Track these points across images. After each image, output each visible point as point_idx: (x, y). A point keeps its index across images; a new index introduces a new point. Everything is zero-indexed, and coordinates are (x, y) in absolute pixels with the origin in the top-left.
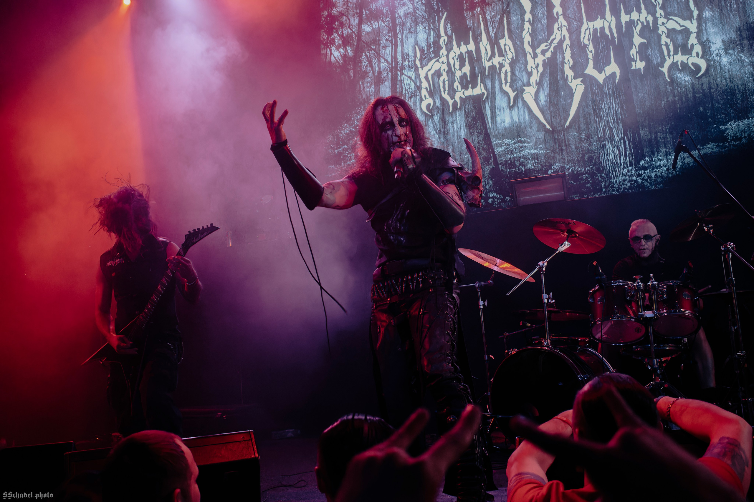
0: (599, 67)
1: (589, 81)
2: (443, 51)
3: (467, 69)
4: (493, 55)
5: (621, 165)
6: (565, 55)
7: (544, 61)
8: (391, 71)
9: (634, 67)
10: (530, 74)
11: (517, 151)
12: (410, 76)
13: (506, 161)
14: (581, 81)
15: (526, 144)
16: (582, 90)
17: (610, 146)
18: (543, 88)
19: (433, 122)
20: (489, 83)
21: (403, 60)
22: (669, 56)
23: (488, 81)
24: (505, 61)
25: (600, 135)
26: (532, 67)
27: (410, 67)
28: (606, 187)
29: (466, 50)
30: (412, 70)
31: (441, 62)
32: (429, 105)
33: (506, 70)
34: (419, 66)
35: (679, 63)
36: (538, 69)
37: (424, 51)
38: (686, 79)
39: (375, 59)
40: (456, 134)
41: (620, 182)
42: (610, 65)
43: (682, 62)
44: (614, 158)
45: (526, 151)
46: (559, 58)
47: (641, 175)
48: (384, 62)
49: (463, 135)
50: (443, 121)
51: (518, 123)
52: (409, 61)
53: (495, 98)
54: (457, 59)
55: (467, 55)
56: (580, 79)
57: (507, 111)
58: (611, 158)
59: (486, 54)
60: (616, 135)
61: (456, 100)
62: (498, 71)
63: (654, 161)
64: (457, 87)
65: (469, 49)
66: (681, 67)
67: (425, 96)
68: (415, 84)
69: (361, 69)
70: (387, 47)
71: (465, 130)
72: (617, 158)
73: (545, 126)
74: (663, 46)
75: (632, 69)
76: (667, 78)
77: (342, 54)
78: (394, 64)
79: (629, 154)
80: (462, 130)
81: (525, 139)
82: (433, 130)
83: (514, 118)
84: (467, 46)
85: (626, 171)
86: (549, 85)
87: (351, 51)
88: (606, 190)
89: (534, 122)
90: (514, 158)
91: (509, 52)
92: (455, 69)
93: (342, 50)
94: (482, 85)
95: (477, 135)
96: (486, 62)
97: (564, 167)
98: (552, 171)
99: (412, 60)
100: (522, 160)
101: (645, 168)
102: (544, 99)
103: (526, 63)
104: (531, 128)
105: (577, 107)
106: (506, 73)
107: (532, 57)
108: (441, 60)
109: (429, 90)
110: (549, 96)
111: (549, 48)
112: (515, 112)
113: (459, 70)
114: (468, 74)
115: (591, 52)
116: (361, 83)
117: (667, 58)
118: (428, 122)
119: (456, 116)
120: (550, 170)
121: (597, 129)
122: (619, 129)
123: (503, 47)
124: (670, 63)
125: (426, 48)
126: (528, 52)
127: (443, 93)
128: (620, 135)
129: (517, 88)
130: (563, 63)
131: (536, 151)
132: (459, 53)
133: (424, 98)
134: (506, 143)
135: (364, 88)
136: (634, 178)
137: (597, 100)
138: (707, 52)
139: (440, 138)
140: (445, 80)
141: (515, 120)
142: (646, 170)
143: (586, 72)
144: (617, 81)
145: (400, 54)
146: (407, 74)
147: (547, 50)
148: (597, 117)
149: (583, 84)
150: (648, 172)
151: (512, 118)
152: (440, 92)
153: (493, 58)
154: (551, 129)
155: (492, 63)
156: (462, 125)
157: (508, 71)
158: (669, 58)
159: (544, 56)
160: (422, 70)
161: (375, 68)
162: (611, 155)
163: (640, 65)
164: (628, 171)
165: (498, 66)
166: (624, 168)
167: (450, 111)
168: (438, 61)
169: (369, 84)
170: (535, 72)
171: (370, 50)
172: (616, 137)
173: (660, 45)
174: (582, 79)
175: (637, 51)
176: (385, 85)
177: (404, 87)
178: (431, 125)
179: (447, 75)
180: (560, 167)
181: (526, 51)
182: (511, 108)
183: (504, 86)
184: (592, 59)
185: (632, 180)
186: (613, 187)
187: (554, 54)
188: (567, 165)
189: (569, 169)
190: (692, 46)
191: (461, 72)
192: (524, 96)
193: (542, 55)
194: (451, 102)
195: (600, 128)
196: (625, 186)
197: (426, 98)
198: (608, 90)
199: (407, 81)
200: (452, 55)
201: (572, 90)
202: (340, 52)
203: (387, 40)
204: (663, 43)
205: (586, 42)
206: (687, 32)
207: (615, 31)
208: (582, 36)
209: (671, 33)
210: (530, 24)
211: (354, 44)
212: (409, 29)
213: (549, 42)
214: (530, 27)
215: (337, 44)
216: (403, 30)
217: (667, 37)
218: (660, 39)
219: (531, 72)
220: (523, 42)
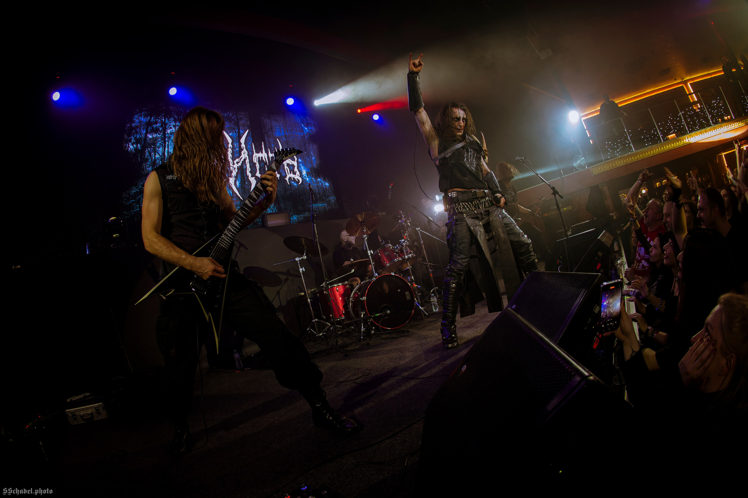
6: (247, 166)
7: (238, 167)
8: (161, 160)
10: (231, 172)
14: (255, 179)
16: (255, 183)
18: (238, 179)
22: (288, 174)
36: (235, 170)
38: (295, 184)
39: (153, 153)
43: (293, 177)
46: (245, 167)
48: (159, 155)
66: (293, 179)
69: (145, 157)
70: (160, 147)
73: (240, 198)
76: (288, 183)
78: (163, 157)
86: (240, 179)
87: (140, 146)
89: (235, 195)
93: (135, 146)
102: (239, 185)
110: (240, 183)
111: (240, 161)
115: (258, 167)
117: (287, 174)
124: (289, 177)
130: (246, 169)
138: (301, 175)
143: (256, 175)
145: (167, 152)
147: (239, 162)
154: (243, 200)
159: (238, 164)
161: (153, 157)
169: (148, 166)
170: (234, 171)
171: (150, 148)
173: (285, 169)
174: (255, 178)
181: (230, 161)
184: (258, 169)
187: (242, 164)
190: (296, 171)
193: (237, 164)
201: (250, 182)
202: (134, 146)
203: (160, 144)
204: (285, 168)
205: (256, 162)
206: (293, 166)
207: (267, 159)
208: (254, 159)
209: (288, 165)
210: (231, 149)
211: (142, 143)
212: (172, 140)
213: (240, 158)
214: (231, 151)
215: (132, 142)
216: (169, 140)
217: (287, 166)
218: (284, 167)
219: (232, 171)
220: (228, 157)
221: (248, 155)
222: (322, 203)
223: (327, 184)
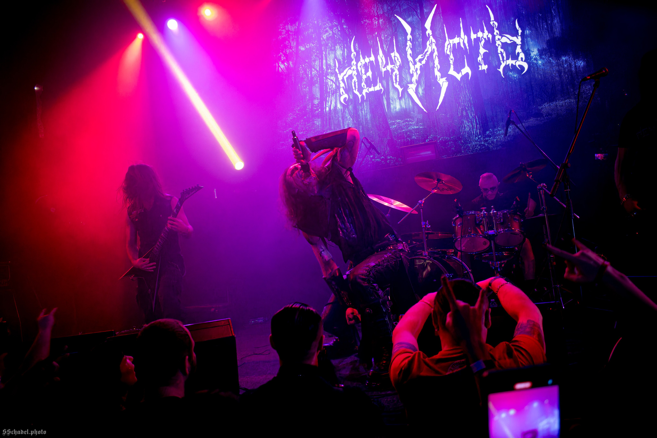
0: (458, 70)
1: (451, 79)
2: (354, 62)
3: (370, 74)
4: (387, 64)
5: (474, 134)
6: (435, 62)
7: (421, 66)
8: (319, 76)
9: (480, 69)
10: (412, 76)
11: (405, 128)
12: (332, 80)
13: (398, 135)
14: (446, 79)
15: (410, 123)
16: (447, 85)
17: (466, 122)
18: (421, 85)
19: (348, 110)
20: (384, 82)
21: (327, 69)
22: (503, 61)
23: (384, 81)
24: (395, 67)
25: (459, 115)
26: (413, 71)
27: (332, 74)
28: (464, 149)
29: (369, 61)
30: (333, 75)
31: (352, 69)
32: (345, 99)
33: (396, 74)
34: (338, 72)
35: (510, 65)
36: (417, 72)
37: (341, 62)
38: (515, 76)
39: (308, 69)
40: (364, 117)
41: (473, 146)
42: (465, 68)
43: (512, 64)
44: (469, 130)
45: (411, 127)
46: (431, 64)
47: (487, 140)
48: (315, 71)
49: (369, 118)
50: (355, 108)
51: (405, 109)
52: (331, 70)
53: (389, 93)
54: (363, 67)
55: (369, 64)
56: (445, 78)
57: (397, 101)
58: (467, 130)
59: (382, 64)
60: (470, 115)
61: (363, 94)
62: (391, 74)
63: (495, 131)
64: (364, 86)
65: (371, 60)
66: (511, 68)
67: (342, 92)
68: (336, 85)
69: (299, 76)
70: (316, 60)
71: (370, 115)
72: (471, 130)
73: (423, 110)
74: (499, 54)
75: (479, 70)
76: (502, 76)
77: (286, 66)
78: (321, 72)
79: (479, 127)
80: (368, 115)
81: (410, 119)
82: (349, 115)
83: (402, 105)
84: (369, 58)
85: (477, 138)
86: (424, 83)
87: (292, 64)
88: (464, 152)
89: (416, 107)
90: (403, 132)
91: (397, 61)
92: (362, 74)
93: (286, 64)
94: (380, 84)
95: (378, 118)
96: (382, 68)
97: (437, 138)
98: (429, 140)
99: (333, 68)
100: (408, 133)
101: (489, 136)
102: (422, 92)
103: (409, 68)
104: (414, 112)
105: (444, 97)
106: (396, 76)
107: (412, 64)
108: (352, 68)
109: (345, 88)
110: (425, 90)
111: (424, 58)
112: (403, 102)
113: (364, 75)
114: (371, 77)
115: (452, 59)
116: (299, 85)
117: (502, 62)
118: (345, 110)
119: (364, 106)
120: (427, 140)
121: (458, 111)
122: (472, 111)
123: (393, 58)
124: (504, 66)
125: (342, 60)
126: (410, 60)
127: (354, 91)
128: (473, 115)
129: (403, 85)
130: (434, 67)
131: (417, 127)
132: (364, 63)
133: (342, 94)
134: (398, 122)
135: (302, 89)
136: (483, 143)
137: (456, 92)
138: (528, 57)
139: (353, 120)
140: (356, 81)
141: (403, 106)
142: (491, 137)
143: (449, 73)
144: (469, 78)
145: (325, 65)
146: (330, 78)
147: (422, 59)
148: (457, 103)
149: (447, 81)
150: (491, 139)
151: (401, 105)
152: (353, 90)
153: (387, 66)
154: (427, 112)
155: (386, 69)
156: (368, 112)
157: (397, 74)
158: (504, 62)
159: (421, 63)
160: (340, 75)
161: (309, 75)
162: (467, 128)
163: (484, 67)
164: (479, 138)
165: (390, 71)
166: (476, 136)
167: (360, 102)
168: (350, 69)
169: (305, 86)
170: (415, 74)
171: (305, 63)
172: (470, 116)
173: (497, 54)
175: (482, 58)
176: (315, 86)
177: (328, 87)
178: (347, 112)
179: (357, 78)
180: (434, 137)
181: (409, 61)
182: (400, 99)
183: (395, 84)
184: (452, 64)
185: (482, 145)
186: (469, 149)
187: (427, 62)
188: (438, 136)
189: (440, 138)
190: (518, 53)
191: (366, 75)
192: (408, 90)
193: (419, 63)
194: (360, 96)
195: (459, 110)
196: (477, 148)
197: (343, 94)
198: (464, 84)
199: (330, 83)
200: (359, 64)
201: (440, 85)
202: (284, 65)
203: (316, 56)
204: (499, 52)
205: (448, 53)
206: (514, 45)
207: (467, 45)
208: (446, 49)
209: (504, 45)
210: (411, 42)
211: (294, 59)
212: (330, 48)
213: (424, 53)
214: (411, 44)
215: (282, 60)
216: (326, 49)
217: (502, 48)
218: (497, 50)
219: (413, 74)
220: (406, 55)
221: (436, 45)
222: (565, 100)
223: (581, 63)
